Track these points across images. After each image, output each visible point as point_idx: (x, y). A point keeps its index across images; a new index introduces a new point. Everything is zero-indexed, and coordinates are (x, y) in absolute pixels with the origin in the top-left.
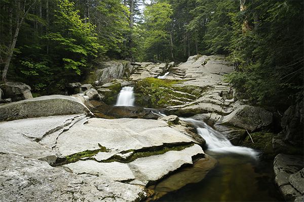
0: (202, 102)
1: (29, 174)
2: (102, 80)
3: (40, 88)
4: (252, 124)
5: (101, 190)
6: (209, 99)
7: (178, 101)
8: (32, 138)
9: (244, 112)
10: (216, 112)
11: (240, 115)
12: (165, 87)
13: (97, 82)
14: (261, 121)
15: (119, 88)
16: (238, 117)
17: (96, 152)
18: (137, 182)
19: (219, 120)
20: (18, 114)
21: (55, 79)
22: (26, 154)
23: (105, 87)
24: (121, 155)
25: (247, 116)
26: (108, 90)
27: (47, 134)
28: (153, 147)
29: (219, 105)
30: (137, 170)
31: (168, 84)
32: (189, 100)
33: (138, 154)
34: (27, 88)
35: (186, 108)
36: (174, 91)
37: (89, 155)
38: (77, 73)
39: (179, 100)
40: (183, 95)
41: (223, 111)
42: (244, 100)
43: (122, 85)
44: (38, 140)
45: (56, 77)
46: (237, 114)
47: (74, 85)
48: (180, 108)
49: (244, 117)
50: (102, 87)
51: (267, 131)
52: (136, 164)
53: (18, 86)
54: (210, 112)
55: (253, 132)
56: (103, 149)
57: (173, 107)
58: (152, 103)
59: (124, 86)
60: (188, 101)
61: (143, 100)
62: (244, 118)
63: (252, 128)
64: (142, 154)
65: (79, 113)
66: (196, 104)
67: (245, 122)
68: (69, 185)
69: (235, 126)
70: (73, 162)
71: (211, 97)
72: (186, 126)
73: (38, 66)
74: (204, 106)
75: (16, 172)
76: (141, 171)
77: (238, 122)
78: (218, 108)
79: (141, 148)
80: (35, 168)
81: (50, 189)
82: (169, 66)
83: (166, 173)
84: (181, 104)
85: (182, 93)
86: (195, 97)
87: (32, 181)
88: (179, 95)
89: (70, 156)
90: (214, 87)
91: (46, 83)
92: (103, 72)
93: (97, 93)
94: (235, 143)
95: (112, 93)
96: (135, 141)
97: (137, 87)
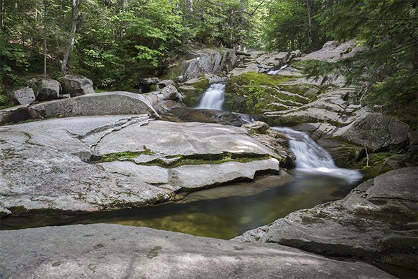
0: (312, 107)
1: (55, 164)
2: (187, 75)
3: (107, 83)
4: (375, 141)
5: (120, 186)
6: (324, 103)
7: (281, 105)
8: (75, 135)
9: (365, 123)
10: (329, 121)
11: (360, 126)
12: (269, 85)
13: (181, 77)
14: (390, 137)
15: (206, 86)
16: (356, 129)
17: (138, 154)
18: (168, 186)
19: (330, 132)
20: (71, 112)
21: (127, 73)
22: (61, 148)
23: (189, 84)
24: (165, 159)
25: (369, 129)
26: (192, 88)
27: (93, 132)
28: (208, 154)
29: (336, 111)
30: (174, 176)
31: (274, 81)
32: (298, 103)
33: (187, 160)
34: (88, 83)
35: (288, 115)
36: (279, 92)
37: (130, 156)
38: (152, 65)
39: (283, 103)
40: (291, 97)
41: (341, 121)
42: (376, 106)
43: (210, 82)
44: (80, 137)
45: (129, 70)
46: (356, 125)
47: (149, 80)
48: (282, 114)
49: (364, 129)
50: (185, 84)
51: (397, 151)
52: (179, 171)
53: (77, 80)
54: (321, 121)
55: (376, 152)
56: (147, 152)
57: (272, 113)
58: (246, 106)
59: (212, 83)
60: (295, 105)
61: (235, 102)
62: (364, 132)
63: (374, 146)
64: (192, 161)
65: (140, 113)
66: (304, 109)
67: (365, 137)
68: (90, 177)
69: (349, 143)
70: (109, 161)
71: (328, 101)
72: (276, 137)
73: (106, 55)
74: (312, 112)
75: (44, 160)
76: (180, 177)
77: (355, 136)
78: (333, 116)
79: (191, 154)
80: (63, 160)
81: (68, 178)
82: (291, 56)
83: (211, 183)
84: (285, 109)
85: (289, 94)
86: (308, 100)
87: (56, 170)
88: (285, 97)
89: (107, 155)
90: (339, 86)
91: (115, 77)
92: (189, 63)
93: (176, 91)
94: (339, 163)
95: (196, 91)
96: (189, 146)
97: (230, 84)
